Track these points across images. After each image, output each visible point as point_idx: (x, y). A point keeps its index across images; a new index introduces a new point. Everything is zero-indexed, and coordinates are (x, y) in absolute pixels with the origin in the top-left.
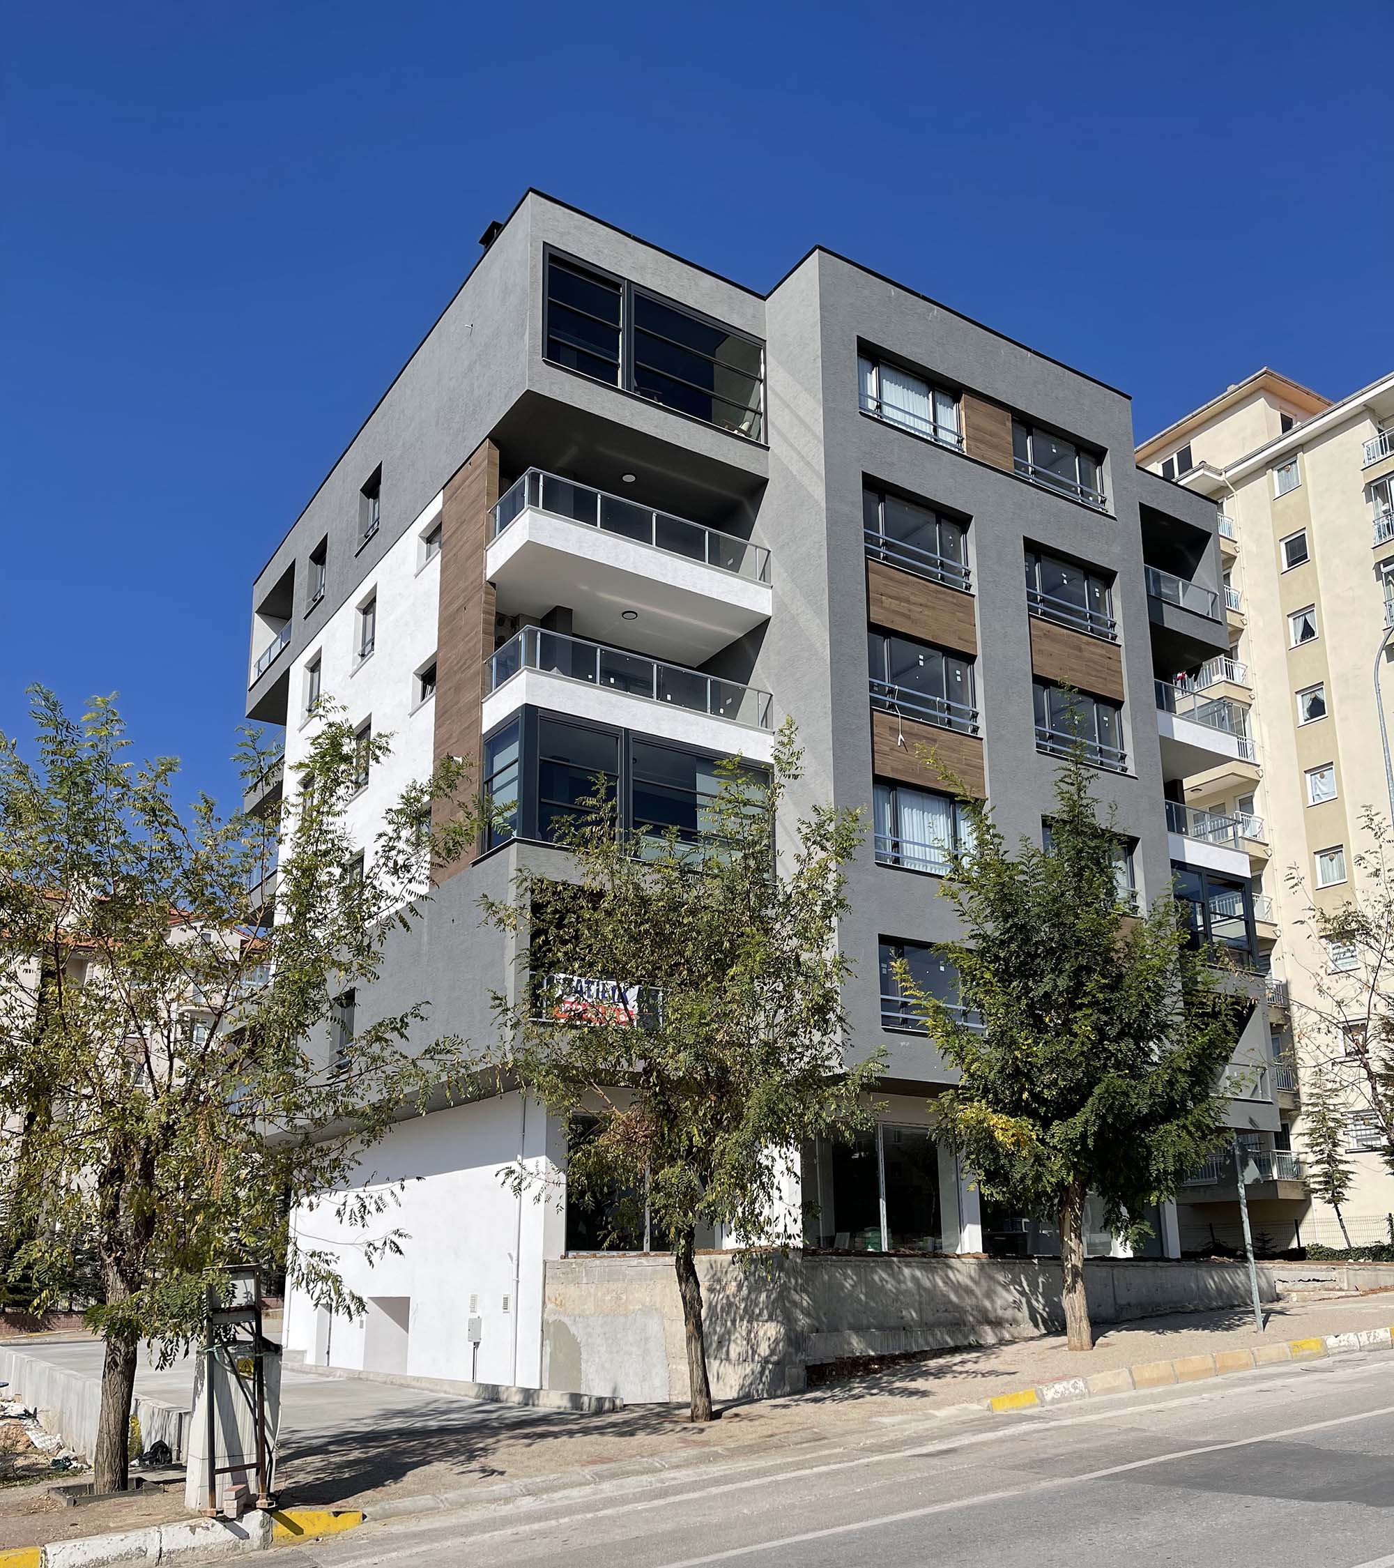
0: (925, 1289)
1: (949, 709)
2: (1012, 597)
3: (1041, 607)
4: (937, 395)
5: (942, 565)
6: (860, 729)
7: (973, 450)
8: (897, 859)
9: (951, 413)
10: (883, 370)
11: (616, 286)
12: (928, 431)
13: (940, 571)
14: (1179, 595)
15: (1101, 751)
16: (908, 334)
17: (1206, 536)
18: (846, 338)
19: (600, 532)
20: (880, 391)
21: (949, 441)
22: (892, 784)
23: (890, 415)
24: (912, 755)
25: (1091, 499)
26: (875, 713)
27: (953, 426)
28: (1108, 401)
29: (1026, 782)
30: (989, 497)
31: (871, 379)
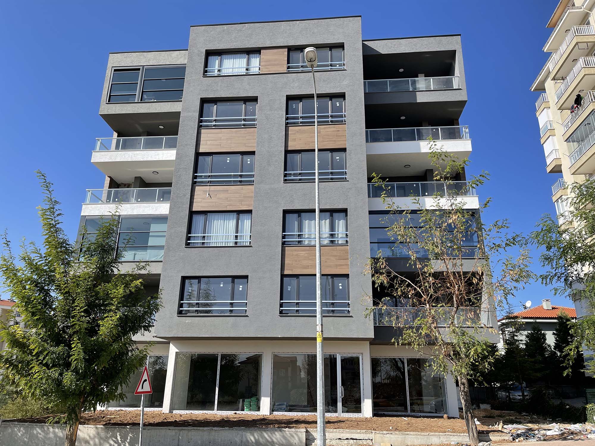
1: (241, 176)
2: (276, 122)
3: (301, 121)
4: (251, 55)
5: (244, 120)
6: (185, 195)
7: (264, 70)
8: (203, 243)
9: (258, 60)
10: (224, 56)
11: (139, 69)
12: (243, 71)
13: (243, 122)
14: (431, 85)
15: (332, 173)
16: (232, 39)
17: (455, 52)
18: (200, 53)
19: (120, 151)
20: (220, 65)
21: (255, 71)
22: (205, 213)
23: (224, 72)
24: (214, 200)
25: (338, 66)
26: (196, 187)
27: (258, 65)
28: (346, 23)
29: (275, 198)
30: (268, 86)
31: (217, 62)
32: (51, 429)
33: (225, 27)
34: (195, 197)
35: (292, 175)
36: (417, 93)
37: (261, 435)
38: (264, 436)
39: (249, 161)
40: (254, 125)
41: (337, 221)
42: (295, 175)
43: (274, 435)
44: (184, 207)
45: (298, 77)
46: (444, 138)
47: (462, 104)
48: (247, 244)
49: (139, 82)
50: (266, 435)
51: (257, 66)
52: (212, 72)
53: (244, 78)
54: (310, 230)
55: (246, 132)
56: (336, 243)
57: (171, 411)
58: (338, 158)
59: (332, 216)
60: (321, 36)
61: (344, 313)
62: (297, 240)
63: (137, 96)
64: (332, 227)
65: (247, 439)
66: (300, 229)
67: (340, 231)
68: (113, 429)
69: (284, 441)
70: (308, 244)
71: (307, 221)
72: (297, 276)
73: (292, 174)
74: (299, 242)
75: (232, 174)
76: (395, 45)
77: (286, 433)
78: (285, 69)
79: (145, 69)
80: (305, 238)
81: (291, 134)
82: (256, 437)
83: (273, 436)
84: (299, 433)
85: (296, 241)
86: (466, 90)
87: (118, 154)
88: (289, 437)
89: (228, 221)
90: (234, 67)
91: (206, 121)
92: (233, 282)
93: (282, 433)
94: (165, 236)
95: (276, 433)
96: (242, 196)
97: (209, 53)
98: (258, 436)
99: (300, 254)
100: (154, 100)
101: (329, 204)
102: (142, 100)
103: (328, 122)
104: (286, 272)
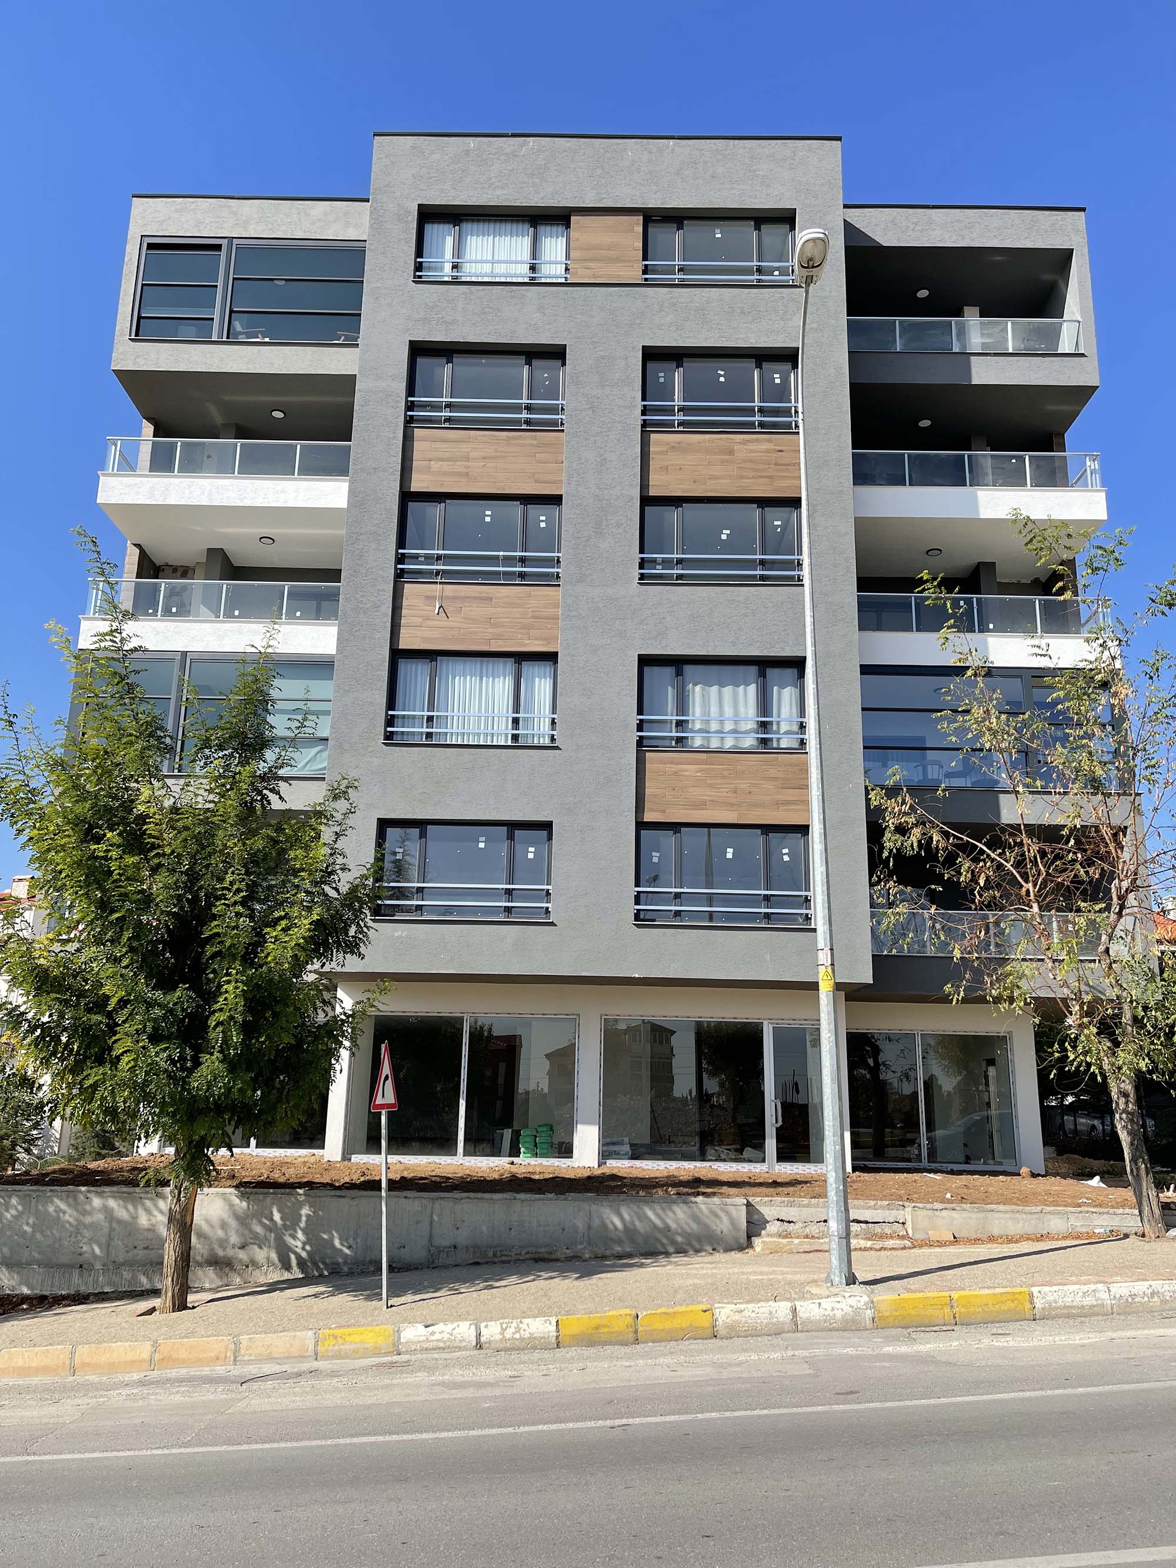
0: (120, 1222)
1: (523, 560)
2: (617, 419)
3: (679, 418)
4: (542, 229)
5: (529, 408)
6: (377, 607)
7: (579, 273)
8: (429, 735)
9: (561, 242)
10: (467, 226)
11: (218, 247)
12: (522, 272)
13: (524, 415)
14: (1007, 339)
15: (762, 563)
16: (491, 179)
17: (1068, 254)
18: (402, 212)
19: (175, 477)
20: (459, 249)
21: (553, 273)
22: (430, 655)
23: (471, 271)
24: (455, 621)
25: (776, 273)
26: (406, 585)
27: (561, 256)
28: (801, 154)
29: (617, 622)
30: (593, 317)
31: (449, 241)
32: (97, 1202)
33: (472, 142)
34: (404, 612)
35: (659, 564)
36: (973, 358)
37: (636, 1213)
38: (645, 1214)
39: (543, 521)
40: (554, 423)
41: (775, 688)
42: (666, 563)
43: (671, 1214)
44: (377, 637)
45: (672, 298)
46: (1038, 483)
47: (1083, 394)
48: (544, 740)
49: (220, 284)
50: (650, 1214)
51: (559, 259)
52: (435, 269)
53: (527, 291)
54: (706, 712)
55: (535, 442)
56: (775, 745)
57: (346, 1156)
58: (779, 523)
59: (762, 675)
60: (735, 186)
61: (795, 921)
62: (674, 734)
63: (216, 324)
64: (764, 705)
65: (603, 1222)
66: (682, 706)
67: (783, 716)
68: (261, 1197)
69: (694, 1226)
70: (702, 746)
71: (698, 688)
72: (675, 827)
73: (659, 561)
74: (680, 740)
75: (501, 553)
76: (915, 224)
77: (699, 1209)
78: (637, 276)
79: (234, 247)
80: (693, 731)
81: (656, 453)
82: (627, 1217)
83: (667, 1216)
84: (732, 1209)
85: (671, 738)
86: (1096, 358)
87: (170, 484)
88: (706, 1217)
89: (491, 679)
90: (496, 258)
91: (424, 406)
92: (511, 837)
93: (689, 1207)
94: (327, 713)
95: (675, 1208)
96: (529, 616)
97: (429, 215)
98: (630, 1215)
99: (686, 770)
100: (264, 337)
101: (758, 644)
102: (230, 338)
103: (751, 424)
104: (648, 817)
